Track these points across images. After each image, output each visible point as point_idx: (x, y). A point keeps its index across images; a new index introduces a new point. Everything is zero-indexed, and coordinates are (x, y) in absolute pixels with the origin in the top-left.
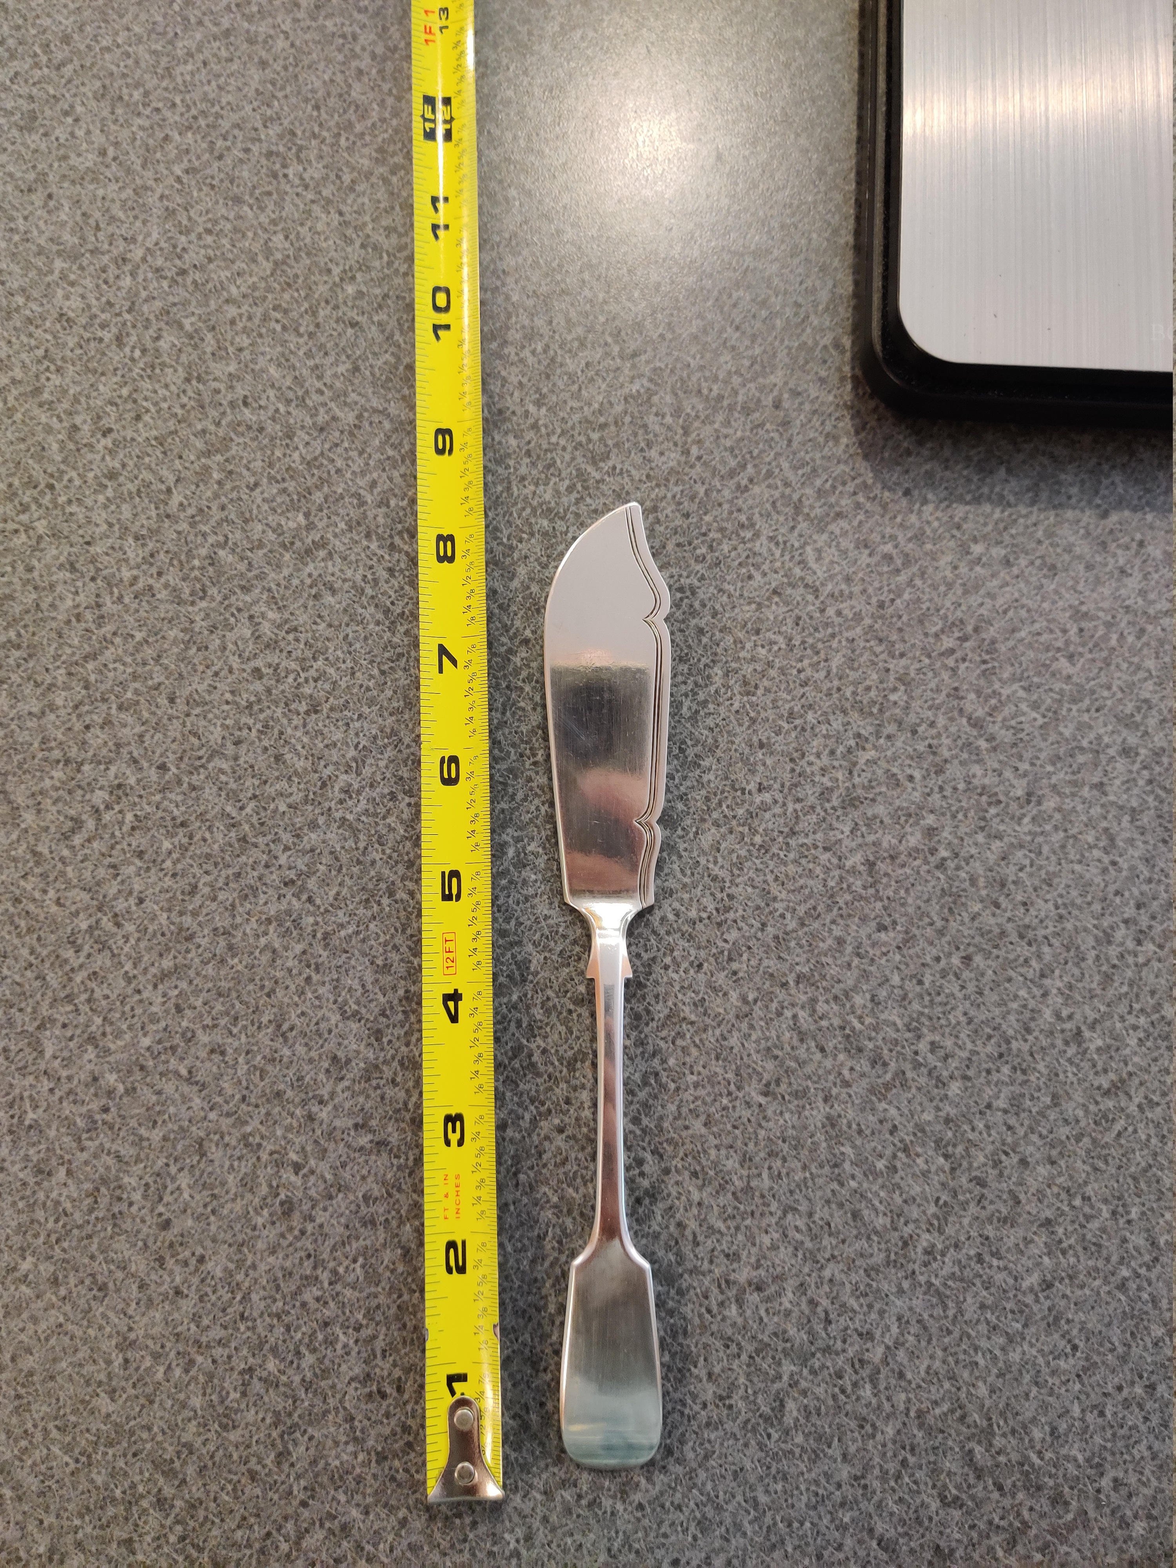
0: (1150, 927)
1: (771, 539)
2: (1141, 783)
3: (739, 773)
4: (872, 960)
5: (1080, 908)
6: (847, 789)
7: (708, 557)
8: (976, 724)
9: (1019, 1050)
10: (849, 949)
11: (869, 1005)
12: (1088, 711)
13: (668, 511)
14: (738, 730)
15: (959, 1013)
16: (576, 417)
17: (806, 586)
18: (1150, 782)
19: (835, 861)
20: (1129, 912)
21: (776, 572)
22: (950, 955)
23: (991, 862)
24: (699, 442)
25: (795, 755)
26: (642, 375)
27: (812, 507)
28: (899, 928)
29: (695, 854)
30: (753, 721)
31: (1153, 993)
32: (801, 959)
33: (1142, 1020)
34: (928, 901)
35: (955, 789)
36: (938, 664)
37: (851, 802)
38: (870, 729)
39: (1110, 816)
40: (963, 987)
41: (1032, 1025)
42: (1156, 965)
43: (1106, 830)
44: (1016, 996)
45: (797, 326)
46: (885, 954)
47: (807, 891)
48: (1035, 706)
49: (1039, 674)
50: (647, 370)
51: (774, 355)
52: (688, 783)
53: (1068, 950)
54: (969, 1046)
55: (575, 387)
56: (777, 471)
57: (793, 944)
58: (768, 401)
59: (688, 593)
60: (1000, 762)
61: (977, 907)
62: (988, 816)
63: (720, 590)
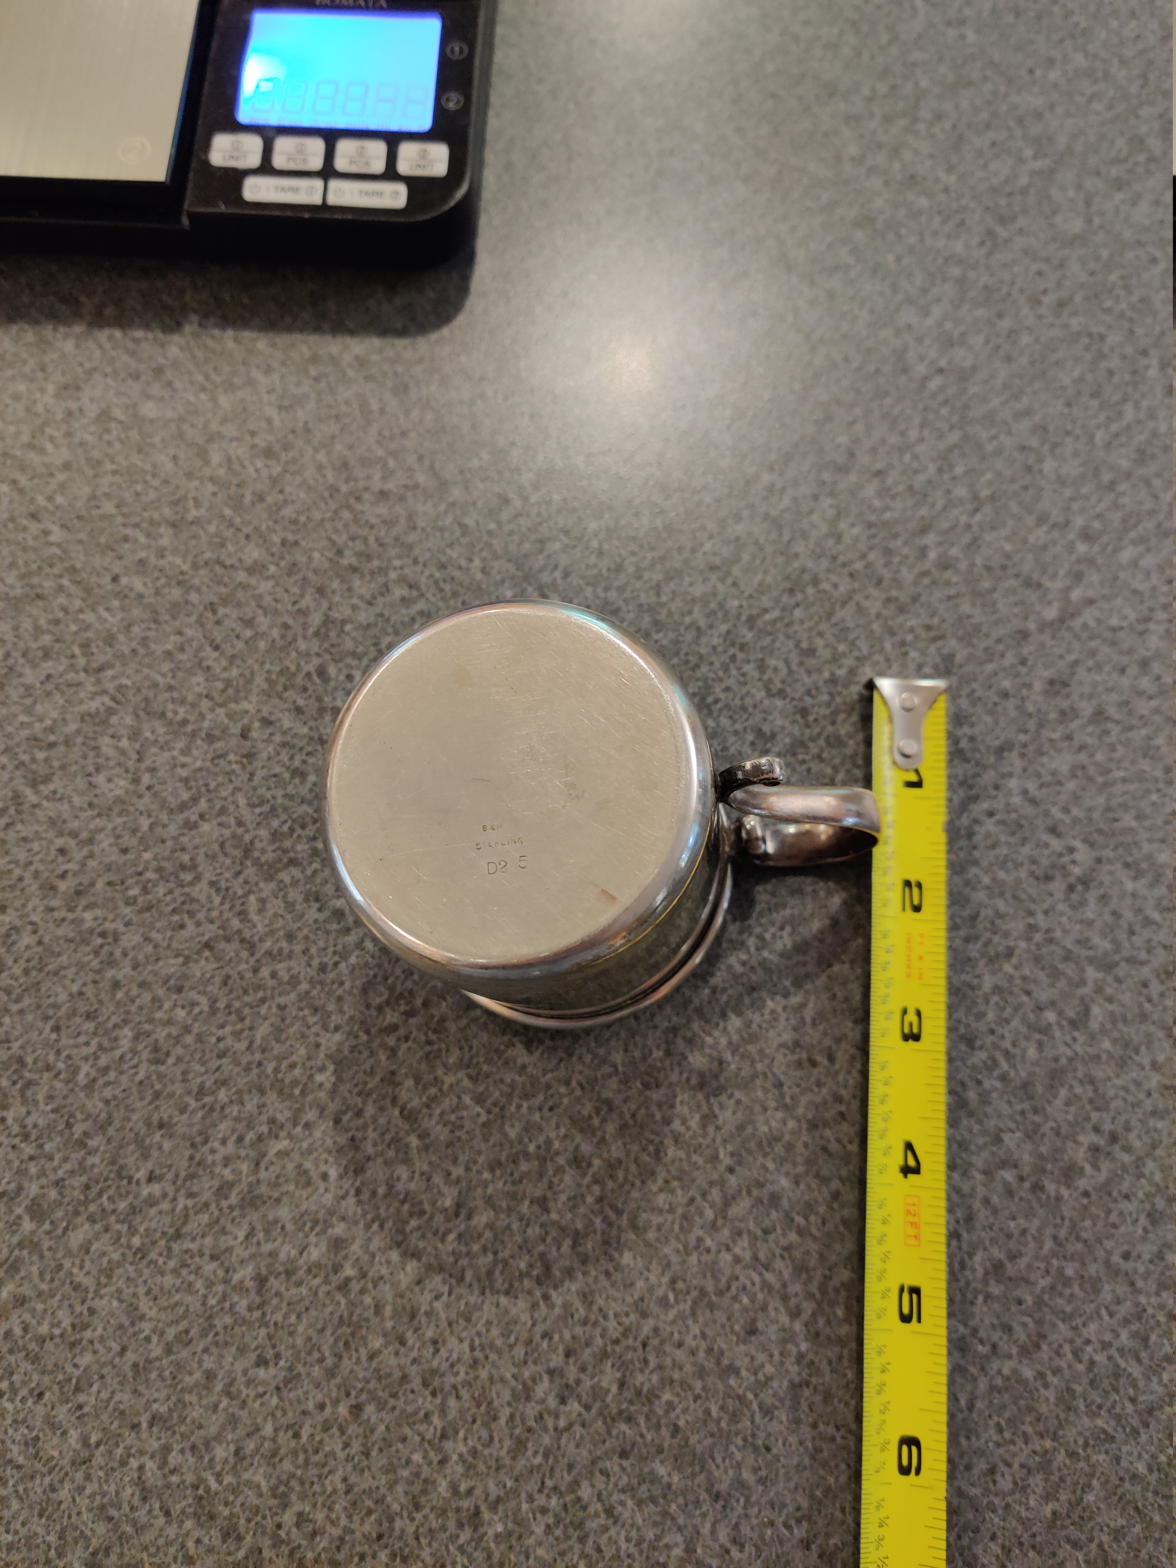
0: (578, 1382)
1: (212, 884)
2: (590, 1200)
3: (130, 1157)
4: (244, 1402)
5: (499, 1352)
6: (250, 1185)
7: (140, 899)
8: (409, 1116)
9: (403, 1531)
10: (219, 1387)
11: (232, 1460)
12: (540, 1109)
13: (105, 845)
14: (138, 1105)
15: (337, 1477)
16: (25, 733)
17: (243, 941)
18: (600, 1200)
19: (221, 1273)
20: (557, 1360)
21: (212, 922)
22: (336, 1402)
23: (403, 1286)
24: (153, 770)
25: (198, 1139)
26: (105, 692)
27: (263, 851)
28: (282, 1363)
29: (60, 1255)
30: (157, 1095)
31: (570, 1467)
32: (162, 1395)
33: (554, 1501)
34: (323, 1330)
35: (374, 1193)
36: (377, 1041)
37: (252, 1201)
38: (288, 1114)
39: (549, 1239)
40: (346, 1445)
41: (423, 1500)
42: (578, 1429)
43: (542, 1256)
44: (408, 1462)
45: (281, 649)
46: (261, 1395)
47: (181, 1310)
48: (480, 1100)
49: (489, 1061)
50: (111, 687)
51: (250, 681)
52: (68, 1166)
53: (478, 1406)
54: (344, 1521)
55: (28, 701)
56: (232, 808)
57: (154, 1375)
58: (236, 729)
59: (110, 939)
60: (430, 1164)
61: (377, 1343)
62: (408, 1229)
63: (147, 939)
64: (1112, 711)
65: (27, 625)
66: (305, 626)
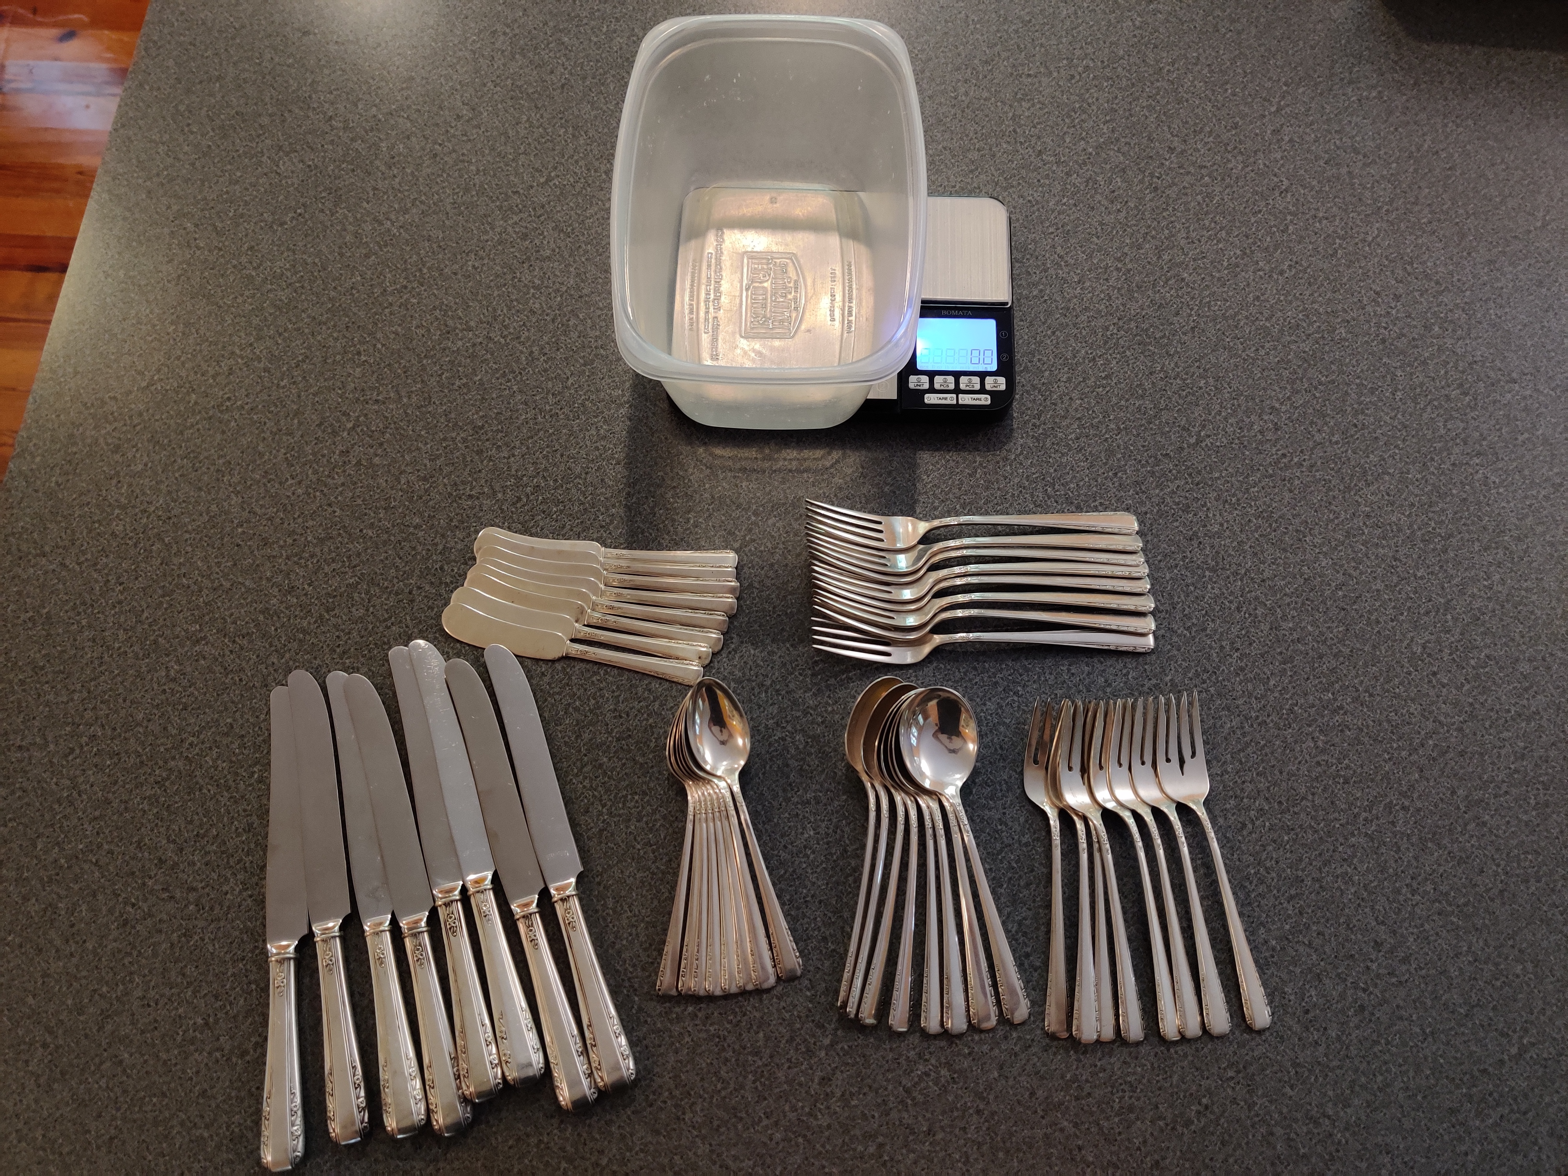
64: (756, 585)
65: (326, 549)
66: (436, 550)
